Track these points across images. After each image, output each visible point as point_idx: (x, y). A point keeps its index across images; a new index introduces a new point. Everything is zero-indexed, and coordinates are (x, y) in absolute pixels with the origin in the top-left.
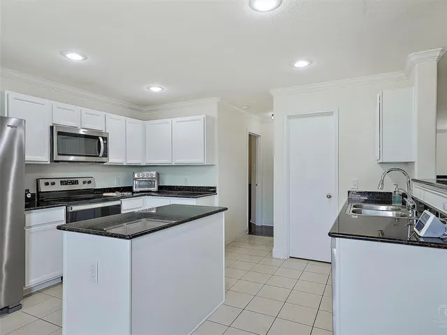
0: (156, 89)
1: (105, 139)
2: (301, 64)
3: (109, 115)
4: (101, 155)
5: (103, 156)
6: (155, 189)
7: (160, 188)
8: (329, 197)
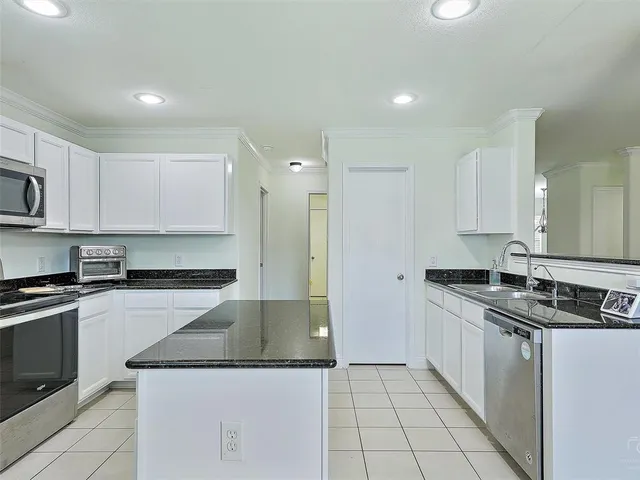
0: (150, 100)
1: (41, 181)
2: (403, 100)
3: (42, 135)
4: (33, 212)
5: (36, 216)
6: (122, 275)
7: (129, 273)
8: (401, 278)
